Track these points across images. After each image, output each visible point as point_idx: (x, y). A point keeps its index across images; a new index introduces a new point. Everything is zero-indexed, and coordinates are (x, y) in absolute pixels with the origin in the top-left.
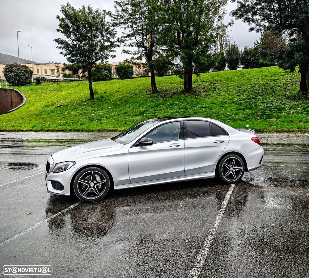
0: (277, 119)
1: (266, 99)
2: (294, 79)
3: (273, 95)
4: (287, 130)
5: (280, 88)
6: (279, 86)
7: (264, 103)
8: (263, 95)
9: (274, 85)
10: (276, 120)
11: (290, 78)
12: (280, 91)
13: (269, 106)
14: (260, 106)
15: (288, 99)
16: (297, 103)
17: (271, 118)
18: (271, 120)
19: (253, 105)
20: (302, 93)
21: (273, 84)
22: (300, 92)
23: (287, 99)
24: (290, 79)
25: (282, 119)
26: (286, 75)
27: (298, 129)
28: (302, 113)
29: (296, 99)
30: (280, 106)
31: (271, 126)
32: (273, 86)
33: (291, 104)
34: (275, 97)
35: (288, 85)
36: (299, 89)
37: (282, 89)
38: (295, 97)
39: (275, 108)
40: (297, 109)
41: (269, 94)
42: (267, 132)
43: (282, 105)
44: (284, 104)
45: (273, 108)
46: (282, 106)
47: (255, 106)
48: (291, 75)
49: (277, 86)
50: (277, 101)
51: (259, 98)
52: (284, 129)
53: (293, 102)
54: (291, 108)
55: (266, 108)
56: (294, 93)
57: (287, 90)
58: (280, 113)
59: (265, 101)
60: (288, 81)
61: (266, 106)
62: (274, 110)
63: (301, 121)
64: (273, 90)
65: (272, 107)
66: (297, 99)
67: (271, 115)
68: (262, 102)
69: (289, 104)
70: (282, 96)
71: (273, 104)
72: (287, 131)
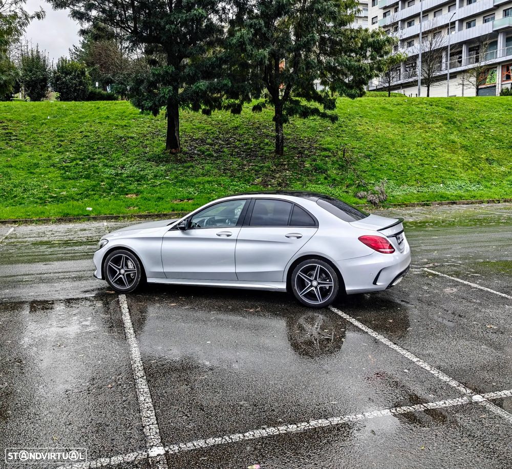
0: (137, 195)
1: (112, 161)
2: (154, 127)
3: (123, 153)
4: (156, 213)
5: (134, 142)
6: (132, 138)
7: (111, 166)
8: (106, 152)
9: (122, 135)
10: (134, 196)
11: (148, 125)
12: (135, 147)
13: (119, 172)
14: (103, 172)
15: (149, 160)
16: (165, 167)
17: (127, 194)
18: (127, 196)
19: (92, 170)
20: (169, 151)
21: (121, 133)
22: (166, 150)
23: (147, 160)
24: (149, 127)
25: (145, 195)
26: (142, 119)
27: (173, 210)
28: (174, 185)
29: (161, 162)
30: (138, 172)
31: (129, 207)
32: (121, 138)
33: (155, 169)
34: (127, 157)
35: (145, 136)
36: (164, 145)
37: (137, 143)
38: (160, 158)
39: (130, 177)
40: (165, 179)
41: (116, 150)
42: (124, 217)
43: (141, 171)
44: (143, 170)
45: (127, 177)
46: (142, 173)
47: (95, 172)
48: (148, 120)
49: (128, 138)
50: (131, 163)
51: (99, 159)
52: (152, 212)
53: (157, 166)
54: (156, 176)
55: (115, 176)
56: (158, 150)
57: (146, 145)
58: (140, 184)
59: (110, 163)
60: (145, 131)
61: (113, 172)
62: (130, 180)
63: (176, 198)
64: (122, 144)
65: (125, 175)
66: (163, 161)
67: (126, 188)
68: (106, 165)
69: (151, 170)
70: (139, 155)
71: (125, 170)
72: (156, 215)
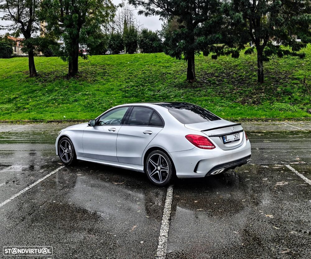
1: (154, 87)
2: (185, 67)
3: (162, 82)
5: (170, 76)
6: (170, 73)
7: (152, 90)
8: (152, 82)
9: (164, 72)
11: (181, 65)
12: (170, 79)
13: (156, 94)
14: (146, 94)
15: (175, 86)
16: (183, 91)
19: (140, 93)
20: (188, 81)
21: (164, 71)
22: (186, 80)
23: (174, 86)
24: (182, 67)
26: (179, 62)
29: (182, 88)
30: (166, 94)
32: (164, 73)
33: (177, 92)
34: (163, 85)
35: (178, 72)
36: (186, 78)
37: (171, 76)
38: (182, 85)
39: (161, 96)
40: (180, 98)
41: (159, 81)
44: (170, 92)
45: (159, 96)
46: (168, 94)
47: (142, 93)
48: (182, 63)
50: (164, 88)
51: (147, 86)
53: (179, 90)
54: (176, 96)
55: (153, 96)
56: (182, 80)
57: (177, 77)
59: (153, 88)
60: (178, 69)
61: (152, 93)
62: (159, 98)
64: (162, 77)
65: (158, 95)
66: (184, 87)
68: (150, 90)
69: (174, 92)
70: (170, 83)
71: (160, 92)
